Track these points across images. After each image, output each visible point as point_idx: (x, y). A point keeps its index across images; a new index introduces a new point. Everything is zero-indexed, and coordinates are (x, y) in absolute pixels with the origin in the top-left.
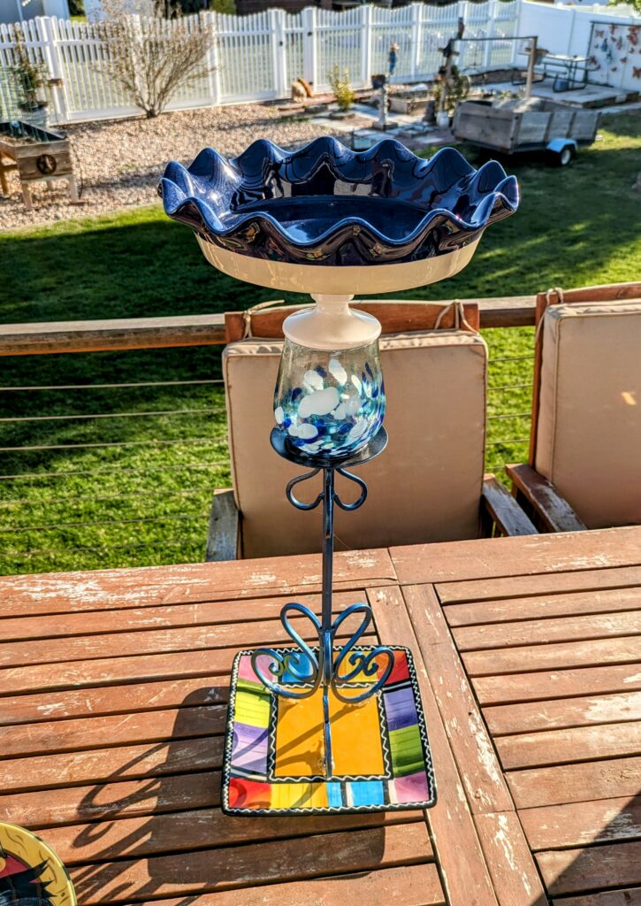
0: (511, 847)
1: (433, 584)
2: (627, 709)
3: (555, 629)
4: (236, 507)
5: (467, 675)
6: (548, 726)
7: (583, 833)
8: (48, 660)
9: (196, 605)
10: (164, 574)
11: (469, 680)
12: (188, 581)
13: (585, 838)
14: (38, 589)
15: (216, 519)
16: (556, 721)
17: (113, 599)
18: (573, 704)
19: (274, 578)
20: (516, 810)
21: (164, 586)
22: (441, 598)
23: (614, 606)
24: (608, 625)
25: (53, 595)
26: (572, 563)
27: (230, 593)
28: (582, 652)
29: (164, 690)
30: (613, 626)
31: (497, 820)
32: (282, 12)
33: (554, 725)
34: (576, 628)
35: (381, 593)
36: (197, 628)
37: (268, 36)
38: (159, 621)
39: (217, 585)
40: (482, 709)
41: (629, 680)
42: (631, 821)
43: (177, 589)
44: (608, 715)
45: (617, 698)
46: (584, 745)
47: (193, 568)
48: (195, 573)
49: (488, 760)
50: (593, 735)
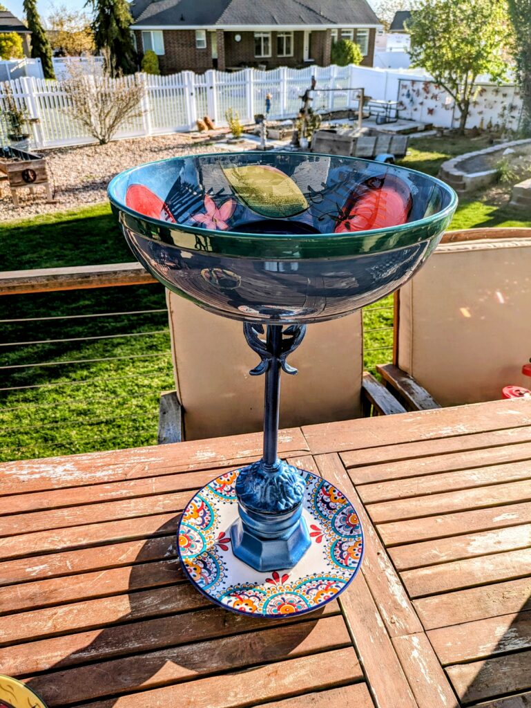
0: (425, 664)
1: (338, 452)
2: (499, 542)
3: (435, 483)
4: (179, 404)
5: (372, 523)
6: (440, 560)
7: (481, 647)
8: (35, 529)
9: (154, 479)
10: (126, 455)
11: (375, 527)
12: (146, 460)
13: (483, 652)
14: (24, 472)
15: (164, 413)
16: (446, 555)
17: (86, 477)
18: (458, 541)
19: (214, 454)
20: (425, 631)
21: (127, 465)
22: (345, 463)
23: (477, 463)
24: (474, 477)
25: (37, 476)
26: (440, 432)
27: (181, 468)
28: (458, 500)
29: (131, 549)
30: (478, 478)
31: (410, 641)
32: (192, 73)
33: (445, 558)
34: (451, 481)
35: (299, 461)
36: (156, 497)
37: (183, 89)
38: (124, 493)
39: (169, 461)
40: (388, 549)
41: (497, 519)
42: (517, 634)
43: (139, 466)
44: (485, 548)
45: (490, 534)
46: (471, 574)
47: (149, 449)
48: (152, 453)
49: (397, 590)
50: (476, 564)
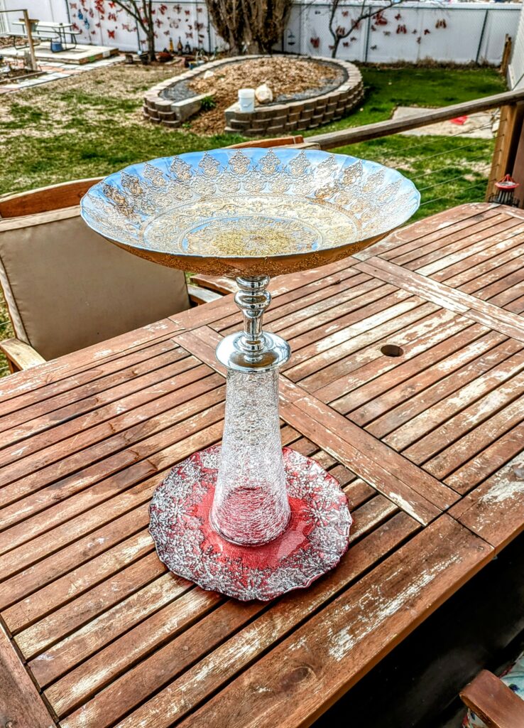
0: (317, 407)
1: (206, 325)
2: (333, 342)
3: (281, 323)
9: (72, 377)
16: (306, 357)
18: (310, 348)
19: (109, 351)
20: (310, 394)
22: (215, 329)
24: (305, 314)
28: (300, 328)
31: (303, 400)
34: (291, 319)
35: (181, 337)
41: (327, 331)
44: (328, 346)
45: (326, 339)
46: (324, 360)
49: (285, 381)
50: (325, 355)
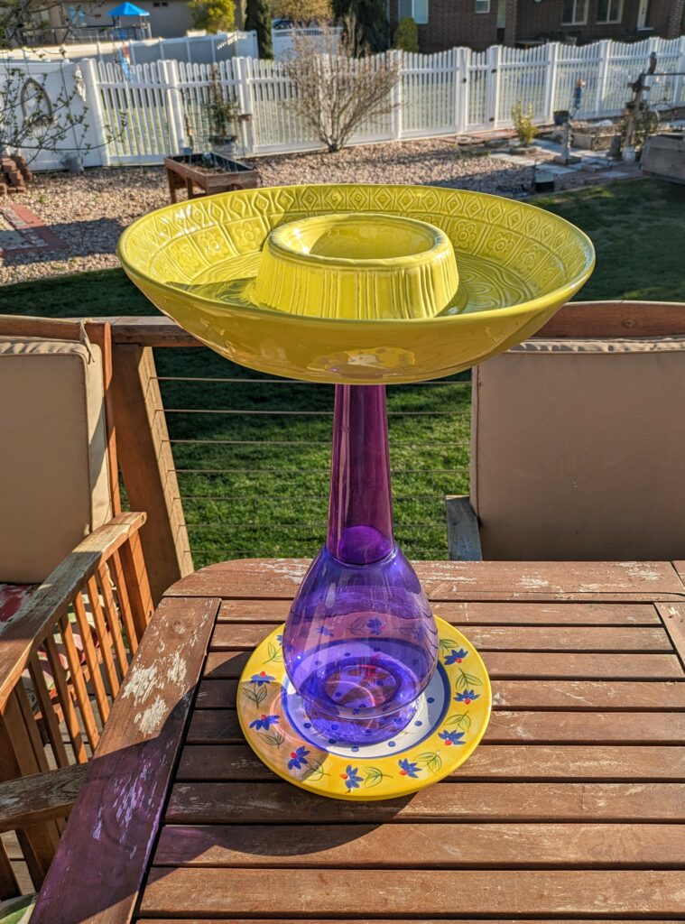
4: (474, 513)
9: (466, 604)
10: (426, 569)
12: (452, 579)
14: (298, 573)
15: (455, 524)
19: (546, 583)
21: (428, 581)
27: (503, 595)
32: (467, 51)
36: (471, 628)
37: (451, 74)
39: (485, 584)
43: (443, 585)
47: (455, 565)
48: (460, 570)
